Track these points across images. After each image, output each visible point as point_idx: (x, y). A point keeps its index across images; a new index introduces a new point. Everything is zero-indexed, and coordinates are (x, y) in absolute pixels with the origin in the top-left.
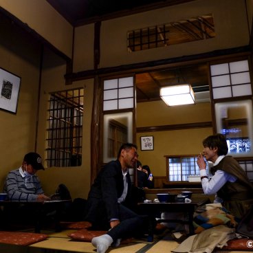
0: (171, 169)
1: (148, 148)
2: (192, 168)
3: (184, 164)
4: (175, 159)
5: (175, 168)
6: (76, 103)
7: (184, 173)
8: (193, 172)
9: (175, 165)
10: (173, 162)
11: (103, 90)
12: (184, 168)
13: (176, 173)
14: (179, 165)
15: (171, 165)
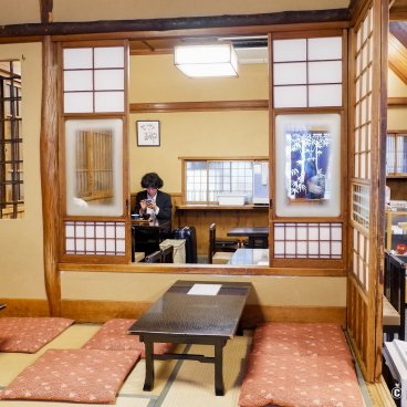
0: (189, 180)
1: (149, 142)
2: (226, 180)
3: (212, 172)
4: (197, 163)
5: (197, 180)
6: (6, 72)
7: (212, 188)
8: (227, 187)
9: (198, 172)
10: (194, 168)
11: (61, 70)
12: (212, 180)
13: (197, 187)
14: (204, 172)
15: (189, 173)
